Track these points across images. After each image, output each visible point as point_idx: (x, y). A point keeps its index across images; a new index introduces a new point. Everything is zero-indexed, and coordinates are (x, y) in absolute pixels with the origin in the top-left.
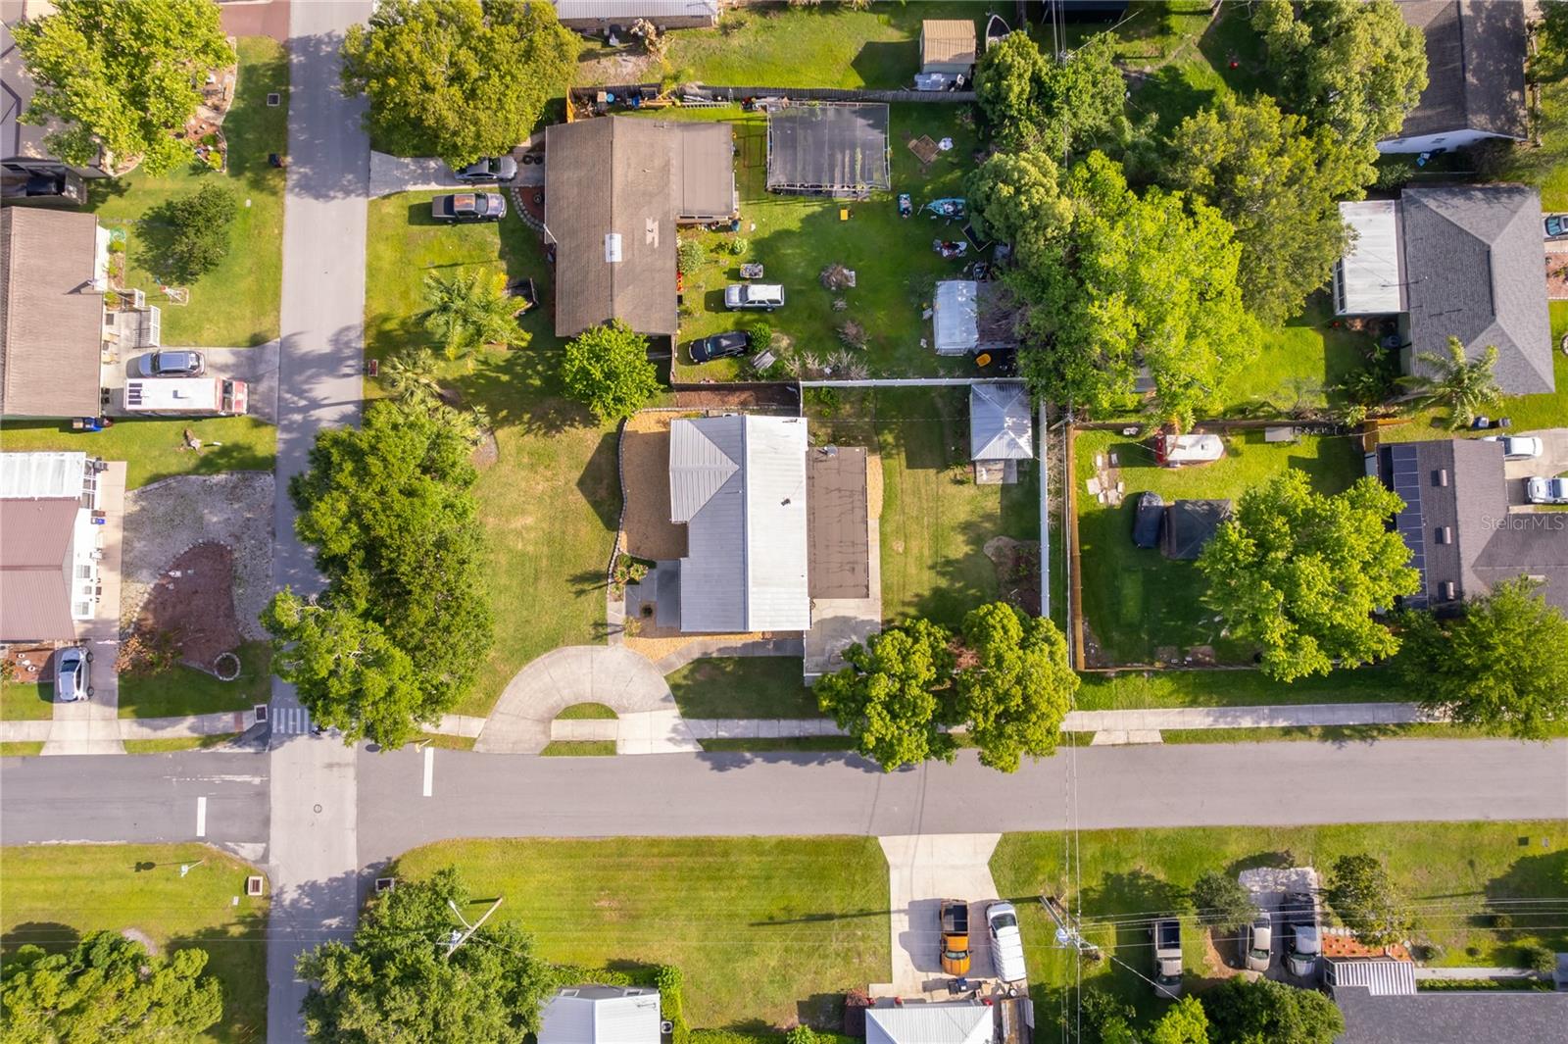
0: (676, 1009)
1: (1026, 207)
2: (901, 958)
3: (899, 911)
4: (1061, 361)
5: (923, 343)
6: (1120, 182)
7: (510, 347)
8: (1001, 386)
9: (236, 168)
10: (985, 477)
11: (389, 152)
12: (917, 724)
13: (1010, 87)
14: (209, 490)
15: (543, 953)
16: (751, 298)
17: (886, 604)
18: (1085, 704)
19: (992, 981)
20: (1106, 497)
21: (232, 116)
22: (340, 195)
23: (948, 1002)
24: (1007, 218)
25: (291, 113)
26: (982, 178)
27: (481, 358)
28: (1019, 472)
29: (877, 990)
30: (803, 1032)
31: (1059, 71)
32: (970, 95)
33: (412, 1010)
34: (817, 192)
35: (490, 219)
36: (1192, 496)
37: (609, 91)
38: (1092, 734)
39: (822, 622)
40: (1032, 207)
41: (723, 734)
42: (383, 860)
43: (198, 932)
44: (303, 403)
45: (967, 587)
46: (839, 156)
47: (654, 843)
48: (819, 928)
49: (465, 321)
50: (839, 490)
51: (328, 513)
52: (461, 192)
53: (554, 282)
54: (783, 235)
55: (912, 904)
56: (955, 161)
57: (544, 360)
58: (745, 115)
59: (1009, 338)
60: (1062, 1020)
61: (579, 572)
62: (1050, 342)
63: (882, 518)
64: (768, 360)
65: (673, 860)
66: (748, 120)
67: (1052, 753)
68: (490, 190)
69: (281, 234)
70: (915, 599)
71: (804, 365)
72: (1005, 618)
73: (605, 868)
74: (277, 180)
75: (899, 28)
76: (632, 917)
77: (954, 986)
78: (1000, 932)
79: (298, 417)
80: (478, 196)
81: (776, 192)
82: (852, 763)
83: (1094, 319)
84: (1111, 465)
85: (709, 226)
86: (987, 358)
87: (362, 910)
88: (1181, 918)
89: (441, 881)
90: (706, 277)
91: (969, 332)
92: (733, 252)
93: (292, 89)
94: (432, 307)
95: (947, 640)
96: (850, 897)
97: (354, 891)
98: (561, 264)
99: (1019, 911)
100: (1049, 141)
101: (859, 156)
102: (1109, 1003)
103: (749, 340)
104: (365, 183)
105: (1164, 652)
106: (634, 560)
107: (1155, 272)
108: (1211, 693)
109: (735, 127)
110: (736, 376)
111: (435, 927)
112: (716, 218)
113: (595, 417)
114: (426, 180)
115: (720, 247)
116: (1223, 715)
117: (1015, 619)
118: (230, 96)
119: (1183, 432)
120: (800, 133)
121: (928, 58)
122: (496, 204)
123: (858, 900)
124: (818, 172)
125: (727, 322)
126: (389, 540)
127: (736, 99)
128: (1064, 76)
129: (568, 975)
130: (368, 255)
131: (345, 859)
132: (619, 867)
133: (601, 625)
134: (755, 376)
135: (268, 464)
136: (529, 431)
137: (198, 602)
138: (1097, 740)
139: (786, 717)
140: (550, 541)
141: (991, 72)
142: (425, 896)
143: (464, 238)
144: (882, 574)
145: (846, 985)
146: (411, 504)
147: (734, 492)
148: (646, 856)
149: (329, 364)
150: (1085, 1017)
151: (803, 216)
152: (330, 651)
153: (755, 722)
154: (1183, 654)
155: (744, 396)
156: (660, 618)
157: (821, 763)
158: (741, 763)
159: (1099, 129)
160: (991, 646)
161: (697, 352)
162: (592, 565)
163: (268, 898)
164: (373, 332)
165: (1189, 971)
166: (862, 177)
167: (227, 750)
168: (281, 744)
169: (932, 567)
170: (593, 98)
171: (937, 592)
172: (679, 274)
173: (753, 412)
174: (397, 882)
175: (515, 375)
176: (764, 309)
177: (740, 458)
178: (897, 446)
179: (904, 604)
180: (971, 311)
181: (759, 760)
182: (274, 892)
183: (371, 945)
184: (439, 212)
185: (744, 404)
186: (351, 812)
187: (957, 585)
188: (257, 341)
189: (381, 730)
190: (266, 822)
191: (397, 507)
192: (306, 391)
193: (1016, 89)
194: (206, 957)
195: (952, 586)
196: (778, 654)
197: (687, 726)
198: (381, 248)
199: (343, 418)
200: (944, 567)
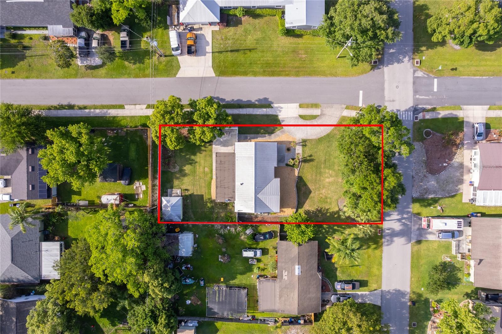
0: (280, 22)
1: (160, 279)
2: (209, 38)
3: (209, 53)
4: (151, 228)
5: (197, 236)
6: (129, 286)
7: (334, 238)
8: (171, 221)
9: (427, 301)
10: (178, 191)
11: (375, 305)
12: (200, 111)
13: (165, 320)
14: (435, 192)
15: (323, 40)
16: (253, 252)
17: (211, 151)
18: (148, 117)
19: (180, 31)
20: (140, 184)
21: (429, 319)
22: (391, 291)
23: (194, 24)
24: (166, 276)
25: (408, 320)
26: (175, 290)
27: (343, 234)
28: (167, 193)
29: (217, 28)
30: (240, 15)
31: (149, 325)
32: (179, 318)
33: (364, 21)
34: (231, 287)
35: (340, 281)
36: (112, 184)
37: (300, 324)
38: (147, 108)
39: (232, 145)
40: (158, 279)
41: (265, 110)
42: (376, 70)
43: (436, 48)
44: (403, 221)
45: (185, 156)
46: (223, 299)
47: (287, 75)
48: (235, 48)
49: (346, 246)
50: (225, 188)
51: (391, 182)
52: (350, 291)
53: (318, 260)
54: (243, 273)
55: (205, 55)
56: (185, 296)
57: (323, 233)
58: (254, 314)
59: (169, 237)
60: (159, 18)
61: (311, 163)
62: (155, 235)
63: (212, 178)
64: (248, 232)
65: (281, 70)
66: (254, 313)
67: (158, 101)
68: (340, 291)
69: (411, 278)
70: (202, 152)
71: (236, 229)
72: (171, 145)
73: (303, 67)
74: (413, 297)
76: (295, 51)
77: (192, 29)
78: (177, 46)
79: (405, 216)
80: (344, 289)
81: (245, 288)
82: (223, 100)
83: (138, 241)
84: (138, 194)
85: (267, 277)
86: (177, 230)
87: (383, 54)
88: (120, 49)
89: (356, 63)
90: (268, 260)
91: (182, 239)
92: (259, 268)
93: (408, 328)
94: (357, 251)
95: (190, 138)
96: (225, 57)
97: (385, 61)
98: (316, 265)
99: (171, 52)
100: (153, 301)
101: (217, 299)
102: (143, 23)
103: (254, 238)
104: (383, 295)
105: (123, 134)
106: (293, 166)
107: (115, 255)
108: (109, 120)
109: (257, 310)
110: (259, 227)
111: (357, 48)
112: (264, 279)
113: (305, 214)
114: (362, 295)
115: (263, 270)
116: (104, 113)
117: (168, 145)
118: (429, 326)
119: (112, 205)
120: (236, 308)
121: (193, 331)
122: (338, 286)
123: (222, 56)
124: (230, 295)
125: (262, 245)
126: (371, 172)
127: (257, 320)
128: (147, 323)
129: (315, 34)
130: (381, 271)
131: (388, 71)
132: (299, 67)
133: (304, 145)
134: (252, 226)
135: (415, 200)
136: (328, 210)
137: (438, 155)
138: (145, 106)
139: (244, 115)
140: (320, 173)
141: (171, 326)
142: (360, 58)
143: (349, 275)
144: (212, 160)
145: (227, 30)
146: (363, 184)
147: (259, 188)
148: (290, 71)
149: (394, 234)
150: (150, 19)
151: (236, 280)
152: (390, 136)
153: (254, 113)
154: (117, 133)
155: (256, 220)
156: (285, 147)
157: (233, 100)
158: (259, 100)
159: (137, 305)
160: (175, 136)
161: (271, 235)
162: (307, 165)
163: (413, 59)
164: (380, 244)
165: (119, 33)
166: (216, 291)
167: (427, 106)
168: (409, 108)
169: (196, 162)
170: (305, 321)
171: (195, 154)
172: (277, 261)
173: (253, 214)
174: (371, 63)
175: (332, 228)
176: (249, 249)
177: (256, 199)
178: (206, 202)
179: (205, 151)
180: (181, 246)
181: (253, 101)
182: (411, 61)
183: (378, 42)
184: (357, 284)
185: (256, 217)
186: (386, 85)
187: (188, 156)
188: (419, 242)
189: (375, 111)
190: (414, 83)
191: (368, 183)
192: (402, 225)
193: (163, 319)
194: (432, 39)
195: (190, 157)
196: (246, 135)
197: (276, 112)
198: (377, 273)
199: (389, 215)
200: (192, 163)
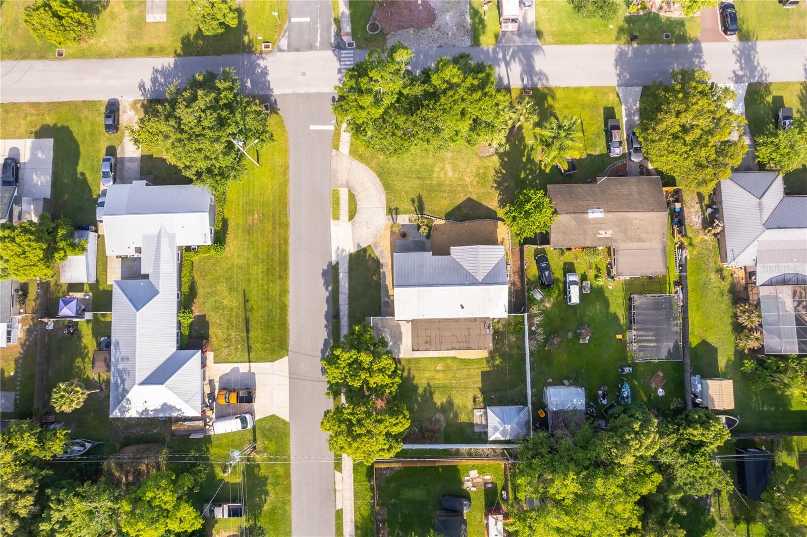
0: (203, 253)
1: (628, 437)
2: (226, 368)
3: (250, 367)
4: (543, 456)
5: (550, 380)
6: (645, 491)
7: (541, 161)
8: (527, 423)
9: (629, 20)
10: (477, 414)
11: (642, 96)
12: (346, 377)
13: (696, 429)
14: (462, 14)
15: (232, 187)
16: (571, 287)
17: (409, 360)
18: (356, 467)
19: (213, 416)
20: (468, 481)
21: (657, 16)
22: (618, 72)
23: (204, 393)
24: (621, 427)
25: (661, 45)
26: (643, 413)
27: (534, 147)
28: (481, 433)
29: (210, 355)
30: (190, 318)
31: (708, 457)
32: (690, 406)
33: (206, 123)
34: (631, 322)
35: (609, 149)
36: (469, 528)
37: (682, 209)
38: (340, 471)
39: (399, 326)
40: (628, 441)
41: (341, 275)
42: (278, 107)
43: (246, 22)
44: (508, 58)
45: (418, 404)
46: (651, 333)
47: (286, 241)
48: (242, 326)
49: (554, 138)
50: (469, 335)
51: (452, 73)
52: (622, 133)
53: (576, 183)
54: (606, 303)
55: (254, 374)
56: (652, 398)
57: (534, 179)
58: (672, 282)
59: (554, 428)
60: (193, 453)
61: (424, 200)
62: (553, 450)
63: (454, 358)
64: (538, 296)
65: (278, 250)
66: (669, 284)
67: (331, 449)
68: (624, 149)
69: (595, 43)
70: (412, 376)
71: (536, 315)
72: (402, 425)
73: (274, 216)
74: (624, 40)
75: (727, 366)
76: (249, 230)
77: (211, 396)
78: (238, 420)
79: (500, 56)
80: (620, 142)
81: (630, 299)
82: (326, 342)
83: (566, 475)
84: (485, 484)
85: (610, 264)
86: (543, 415)
87: (254, 97)
88: (244, 518)
89: (268, 135)
90: (582, 263)
91: (557, 405)
92: (596, 277)
93: (673, 45)
94: (560, 121)
95: (390, 393)
96: (257, 342)
97: (263, 93)
98: (586, 187)
99: (249, 431)
100: (666, 451)
101: (652, 344)
102: (201, 478)
103: (549, 286)
104: (625, 84)
105: (384, 511)
106: (430, 228)
107: (594, 511)
109: (664, 277)
110: (529, 279)
111: (245, 133)
112: (614, 268)
113: (504, 206)
114: (628, 115)
115: (599, 270)
117: (402, 430)
118: (668, 15)
119: (505, 525)
120: (664, 312)
121: (710, 382)
122: (617, 151)
123: (256, 346)
124: (643, 322)
125: (558, 274)
126: (438, 104)
127: (680, 277)
128: (705, 460)
129: (221, 199)
130: (587, 87)
131: (279, 88)
132: (274, 224)
133: (396, 212)
134: (529, 290)
135: (476, 42)
136: (497, 172)
137: (406, 12)
138: (337, 473)
139: (350, 308)
140: (440, 185)
141: (704, 418)
142: (261, 128)
143: (598, 135)
144: (425, 358)
145: (213, 340)
146: (457, 114)
147: (467, 280)
148: (280, 237)
149: (529, 69)
150: (194, 465)
151: (618, 314)
152: (382, 77)
153: (347, 292)
154: (383, 522)
155: (518, 284)
156: (400, 241)
157: (326, 326)
158: (326, 285)
159: (675, 479)
160: (387, 417)
161: (541, 258)
162: (427, 206)
163: (261, 53)
164: (546, 91)
165: (216, 522)
166: (640, 347)
167: (333, 30)
168: (336, 55)
169: (428, 384)
170: (677, 201)
171: (416, 388)
172: (583, 248)
173: (510, 288)
174: (267, 114)
175: (526, 164)
176: (566, 294)
177: (486, 282)
178: (493, 366)
179: (409, 370)
180: (568, 406)
181: (327, 294)
182: (264, 55)
183: (237, 102)
184: (611, 123)
185: (513, 284)
186: (302, 90)
187: (419, 399)
188: (539, 34)
189: (343, 103)
190: (297, 50)
191: (455, 107)
192: (514, 59)
193: (695, 433)
194: (234, 26)
195: (420, 396)
196: (382, 304)
197: (345, 256)
198: (591, 94)
199: (501, 79)
200: (429, 392)
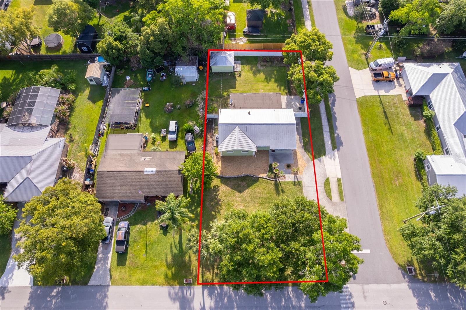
1: (158, 33)
3: (378, 93)
5: (194, 85)
6: (153, 12)
8: (211, 58)
10: (239, 69)
11: (90, 276)
20: (245, 41)
22: (106, 300)
23: (403, 80)
28: (238, 61)
29: (405, 98)
34: (138, 113)
35: (129, 227)
40: (158, 30)
41: (330, 142)
46: (126, 108)
47: (372, 165)
48: (389, 115)
50: (244, 100)
52: (116, 238)
55: (375, 90)
61: (275, 192)
64: (196, 128)
65: (376, 159)
66: (108, 133)
68: (117, 227)
73: (384, 183)
76: (399, 174)
78: (380, 64)
80: (119, 231)
81: (136, 124)
82: (334, 105)
84: (235, 40)
86: (201, 67)
87: (423, 281)
90: (163, 148)
91: (193, 68)
96: (377, 106)
99: (371, 61)
101: (127, 101)
104: (103, 288)
106: (270, 172)
110: (201, 140)
112: (142, 144)
113: (215, 187)
115: (153, 143)
121: (99, 78)
122: (124, 224)
123: (377, 104)
125: (181, 142)
127: (98, 139)
130: (136, 284)
132: (383, 178)
133: (295, 183)
134: (202, 132)
136: (219, 212)
139: (321, 123)
140: (263, 203)
147: (246, 128)
148: (376, 168)
149: (185, 303)
151: (146, 118)
153: (324, 133)
154: (290, 26)
156: (291, 162)
157: (335, 113)
158: (339, 137)
161: (192, 149)
162: (272, 187)
164: (172, 282)
169: (268, 83)
170: (87, 186)
171: (276, 81)
177: (234, 126)
178: (228, 92)
180: (186, 67)
181: (337, 132)
184: (122, 248)
187: (273, 76)
195: (273, 78)
196: (300, 124)
197: (328, 154)
198: (133, 279)
199: (210, 295)
200: (268, 79)
